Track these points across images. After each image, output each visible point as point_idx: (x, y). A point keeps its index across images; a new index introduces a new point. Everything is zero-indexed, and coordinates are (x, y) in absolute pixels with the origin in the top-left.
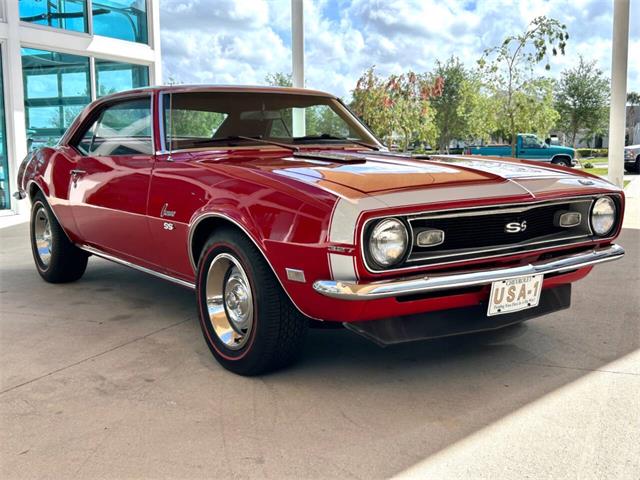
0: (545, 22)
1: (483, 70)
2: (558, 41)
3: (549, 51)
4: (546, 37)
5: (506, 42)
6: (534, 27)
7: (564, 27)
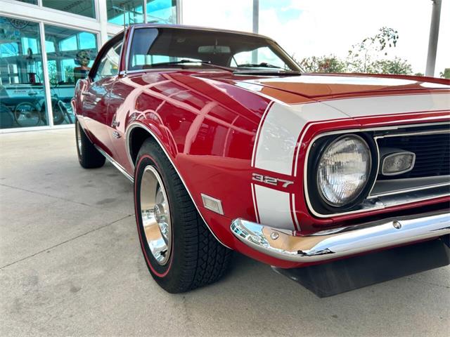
0: (386, 30)
1: (351, 56)
2: (393, 40)
3: (387, 45)
4: (386, 38)
5: (364, 41)
6: (380, 32)
7: (396, 32)
